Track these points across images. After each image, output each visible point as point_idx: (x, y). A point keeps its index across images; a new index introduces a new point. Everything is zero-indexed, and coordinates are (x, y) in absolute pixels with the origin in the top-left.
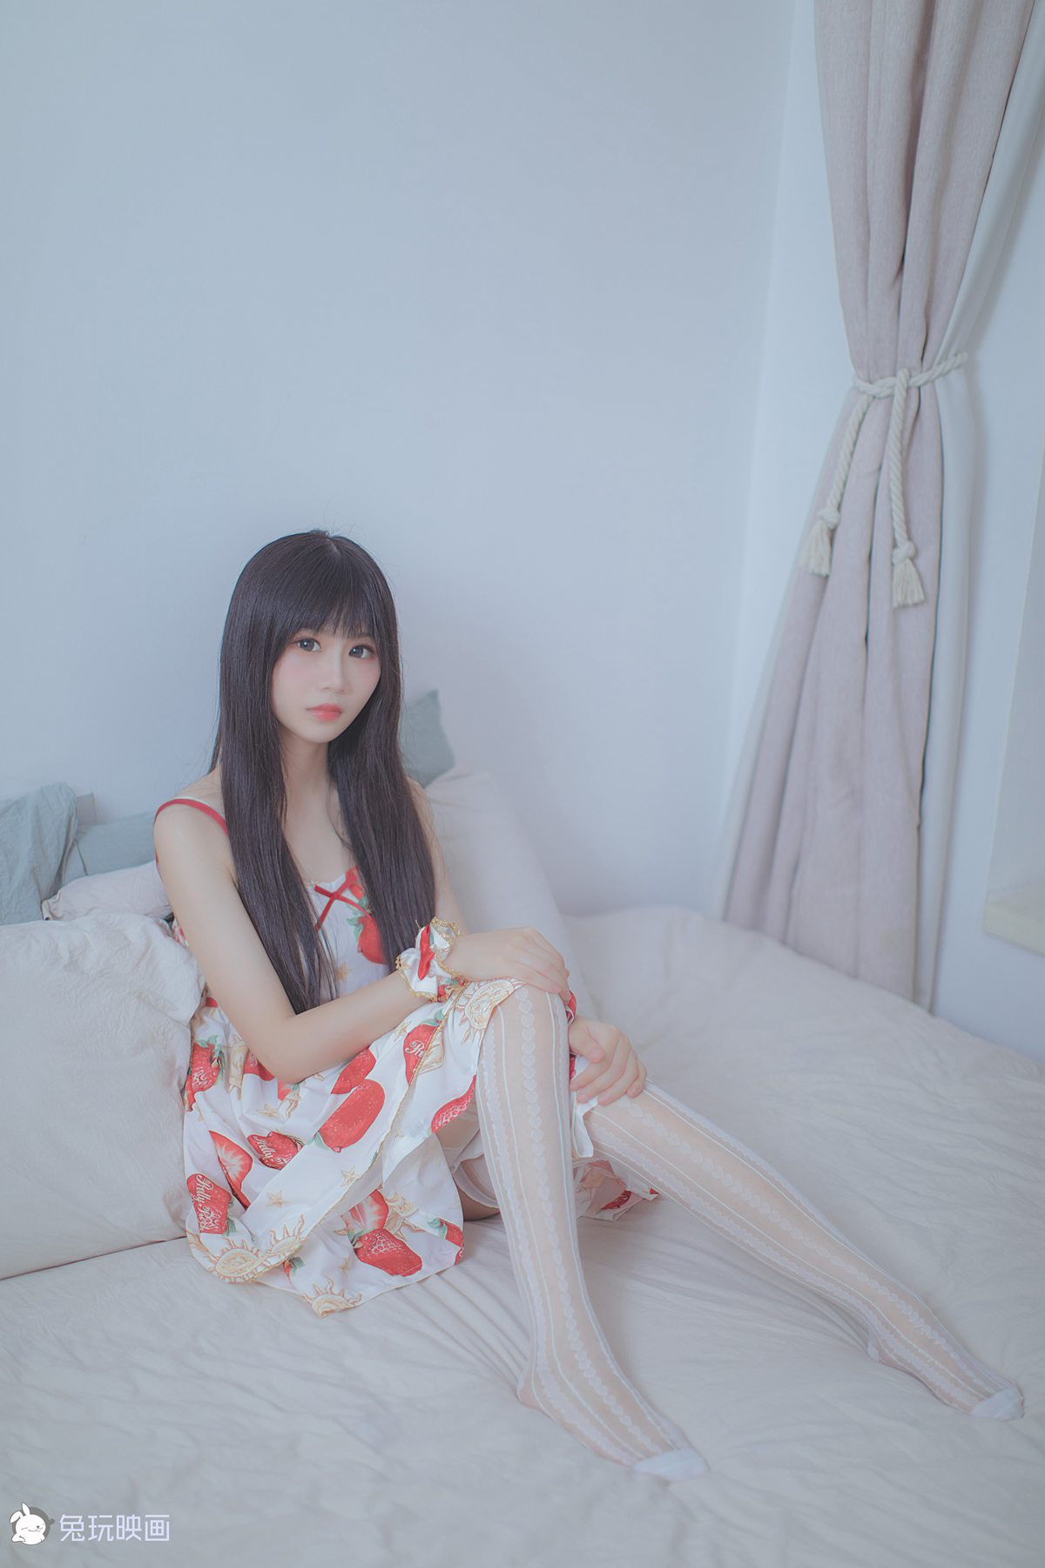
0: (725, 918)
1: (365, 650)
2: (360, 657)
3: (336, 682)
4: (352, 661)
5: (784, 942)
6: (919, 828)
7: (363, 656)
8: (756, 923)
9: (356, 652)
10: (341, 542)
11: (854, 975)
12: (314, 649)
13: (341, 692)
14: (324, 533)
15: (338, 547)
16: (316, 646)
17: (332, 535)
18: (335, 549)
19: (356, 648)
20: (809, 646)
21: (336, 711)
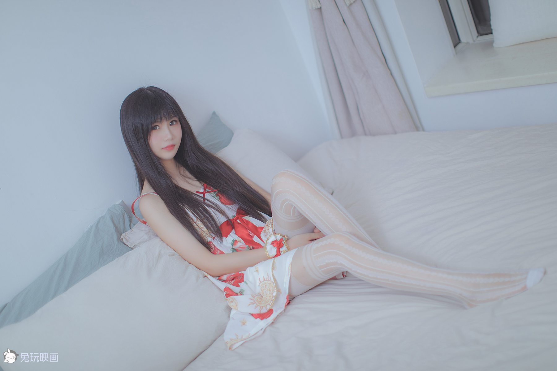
0: (342, 137)
1: (174, 122)
2: (173, 125)
3: (169, 137)
4: (171, 127)
5: (366, 134)
6: (391, 74)
7: (174, 124)
8: (353, 134)
9: (171, 124)
10: (151, 89)
11: (395, 133)
12: (157, 128)
13: (172, 139)
14: (143, 88)
15: (151, 91)
16: (158, 127)
17: (146, 87)
18: (150, 92)
19: (171, 122)
20: (326, 34)
21: (173, 146)
